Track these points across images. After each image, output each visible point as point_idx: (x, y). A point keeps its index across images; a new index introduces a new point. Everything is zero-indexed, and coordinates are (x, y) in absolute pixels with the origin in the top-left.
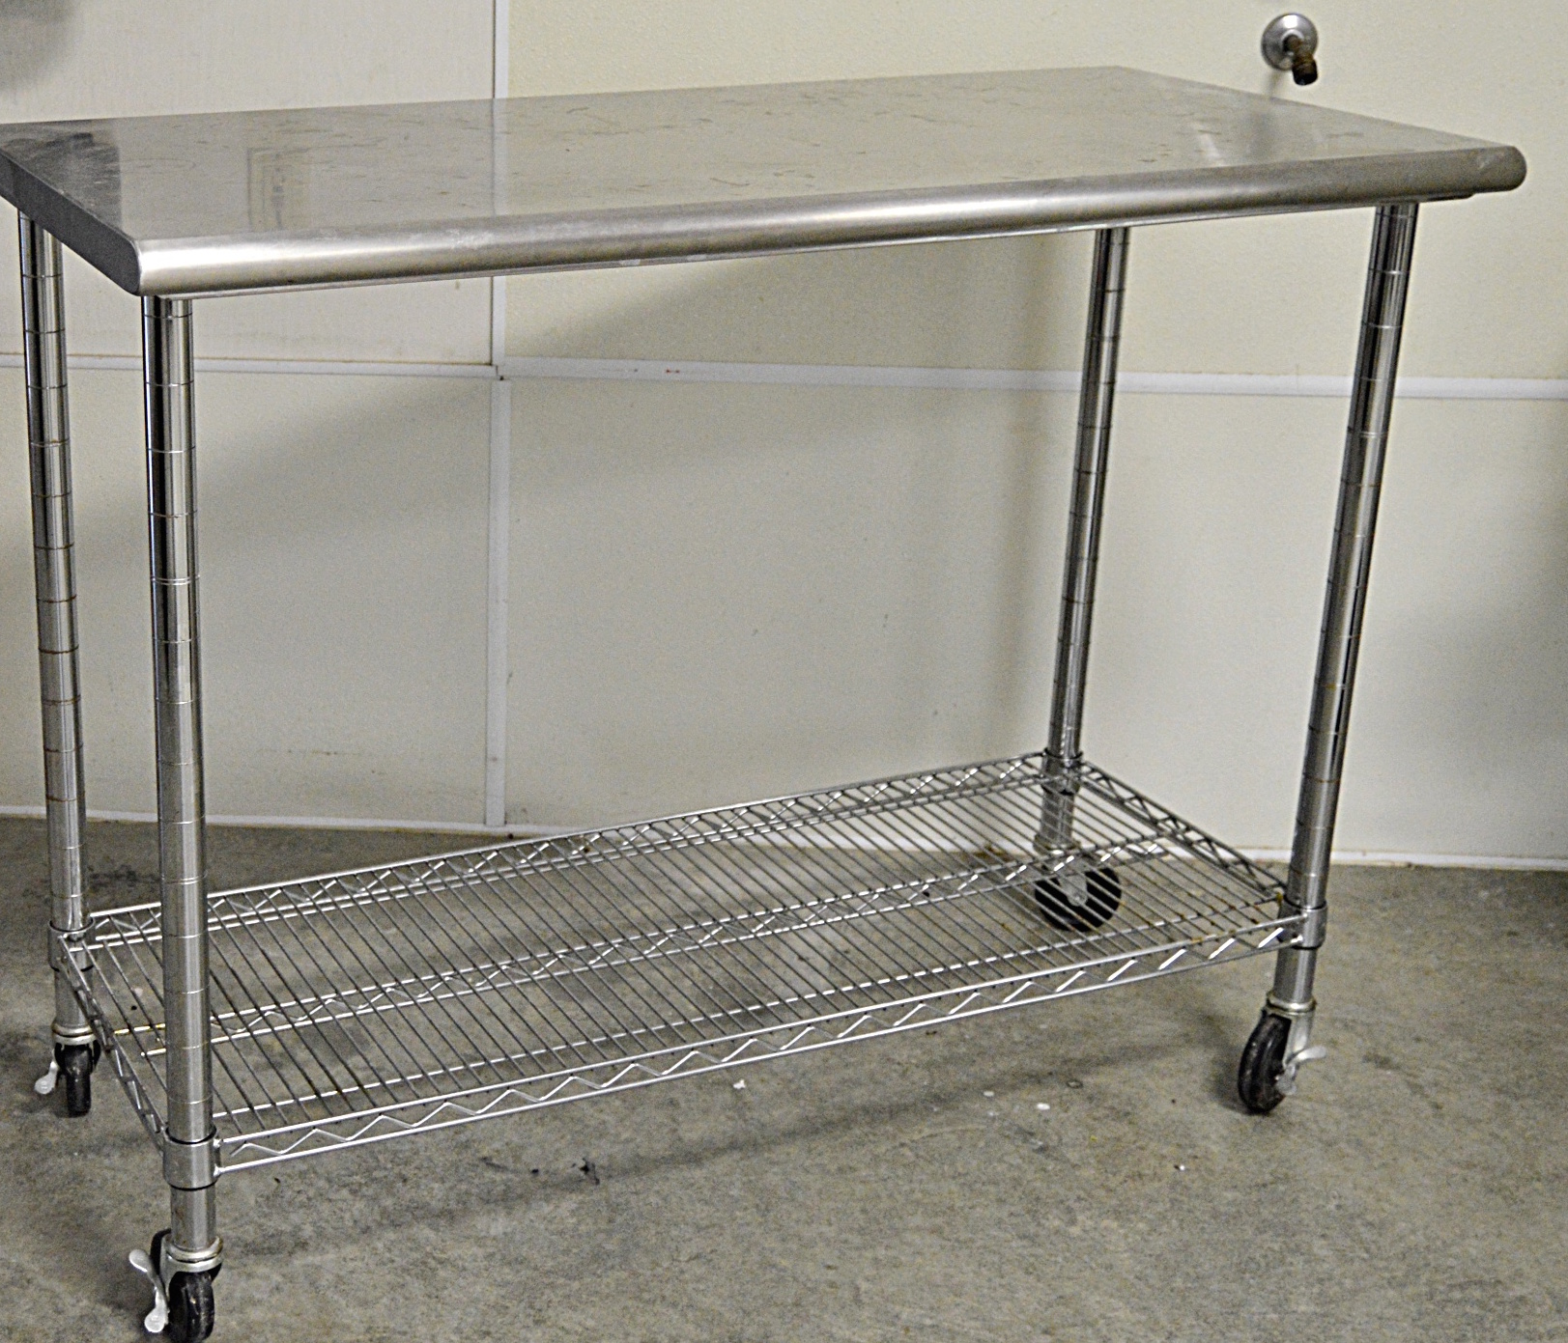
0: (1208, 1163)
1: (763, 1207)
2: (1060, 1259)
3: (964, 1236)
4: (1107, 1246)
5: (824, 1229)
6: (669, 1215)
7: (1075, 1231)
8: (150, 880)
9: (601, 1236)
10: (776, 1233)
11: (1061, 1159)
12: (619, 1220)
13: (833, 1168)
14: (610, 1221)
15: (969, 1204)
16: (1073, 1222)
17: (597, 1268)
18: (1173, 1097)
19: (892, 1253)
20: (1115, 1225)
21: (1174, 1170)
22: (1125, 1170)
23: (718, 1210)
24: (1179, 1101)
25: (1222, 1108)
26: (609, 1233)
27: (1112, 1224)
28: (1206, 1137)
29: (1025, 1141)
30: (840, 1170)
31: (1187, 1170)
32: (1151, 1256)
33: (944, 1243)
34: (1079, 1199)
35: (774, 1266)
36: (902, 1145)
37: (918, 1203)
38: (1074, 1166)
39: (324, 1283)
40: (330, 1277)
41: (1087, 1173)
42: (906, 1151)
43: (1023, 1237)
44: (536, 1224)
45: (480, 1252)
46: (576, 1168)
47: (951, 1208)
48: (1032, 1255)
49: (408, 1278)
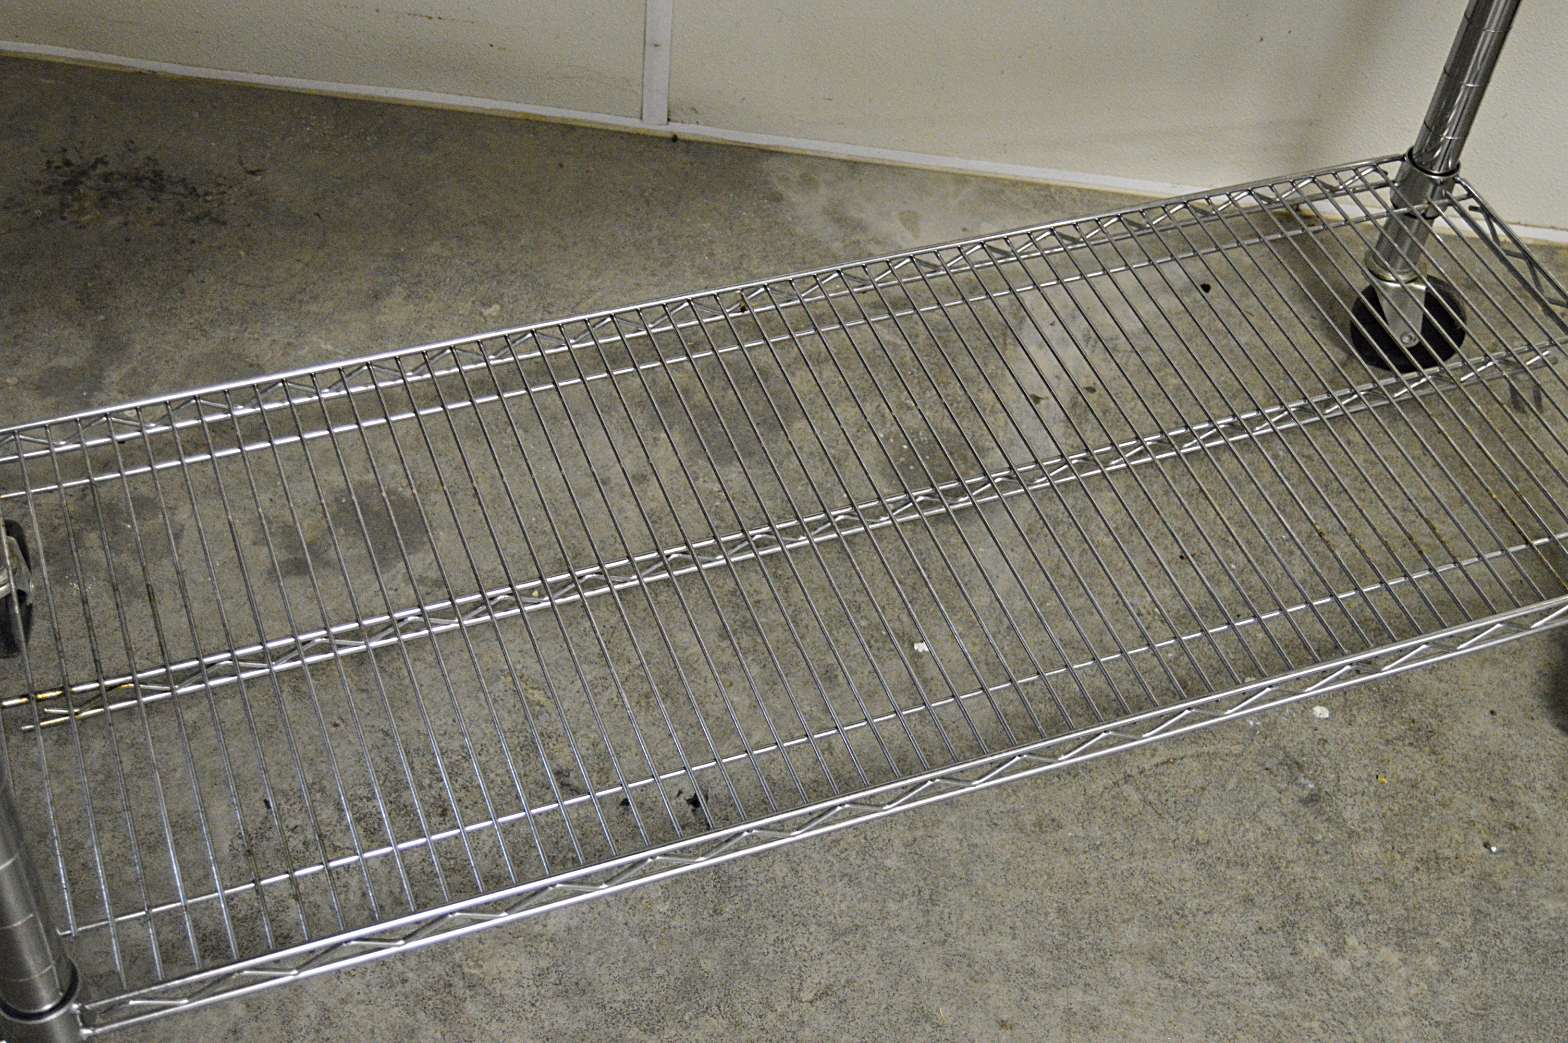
0: (1529, 839)
1: (926, 894)
2: (1315, 1024)
3: (1192, 968)
4: (1382, 1001)
5: (1006, 944)
6: (798, 903)
7: (1341, 967)
8: (181, 189)
9: (698, 944)
10: (940, 950)
11: (1336, 821)
12: (728, 909)
13: (1029, 819)
14: (717, 912)
15: (1205, 904)
16: (1338, 950)
17: (686, 1010)
18: (1493, 707)
19: (1092, 999)
20: (1395, 959)
21: (1484, 850)
22: (1418, 852)
23: (865, 899)
24: (1501, 713)
25: (1556, 731)
26: (712, 935)
27: (1389, 955)
28: (1530, 788)
29: (1293, 780)
30: (1039, 824)
31: (1502, 851)
32: (1438, 1024)
33: (1165, 982)
34: (1353, 903)
35: (928, 1018)
36: (1127, 778)
37: (1135, 898)
38: (1351, 834)
39: (304, 1022)
40: (311, 1009)
41: (1369, 849)
42: (1128, 790)
43: (1271, 977)
44: (613, 912)
45: (528, 966)
46: (682, 799)
47: (1180, 912)
48: (1280, 1015)
49: (421, 1015)
